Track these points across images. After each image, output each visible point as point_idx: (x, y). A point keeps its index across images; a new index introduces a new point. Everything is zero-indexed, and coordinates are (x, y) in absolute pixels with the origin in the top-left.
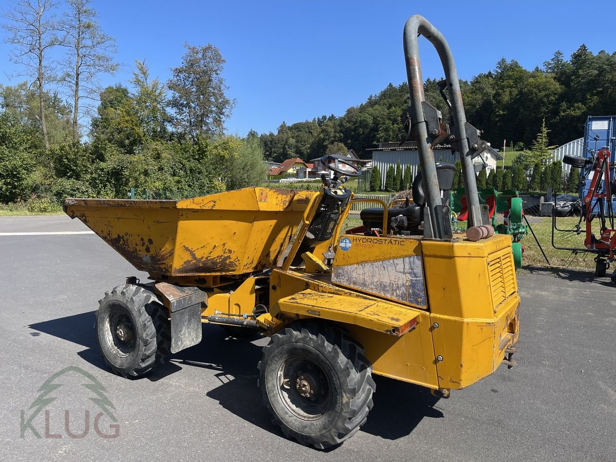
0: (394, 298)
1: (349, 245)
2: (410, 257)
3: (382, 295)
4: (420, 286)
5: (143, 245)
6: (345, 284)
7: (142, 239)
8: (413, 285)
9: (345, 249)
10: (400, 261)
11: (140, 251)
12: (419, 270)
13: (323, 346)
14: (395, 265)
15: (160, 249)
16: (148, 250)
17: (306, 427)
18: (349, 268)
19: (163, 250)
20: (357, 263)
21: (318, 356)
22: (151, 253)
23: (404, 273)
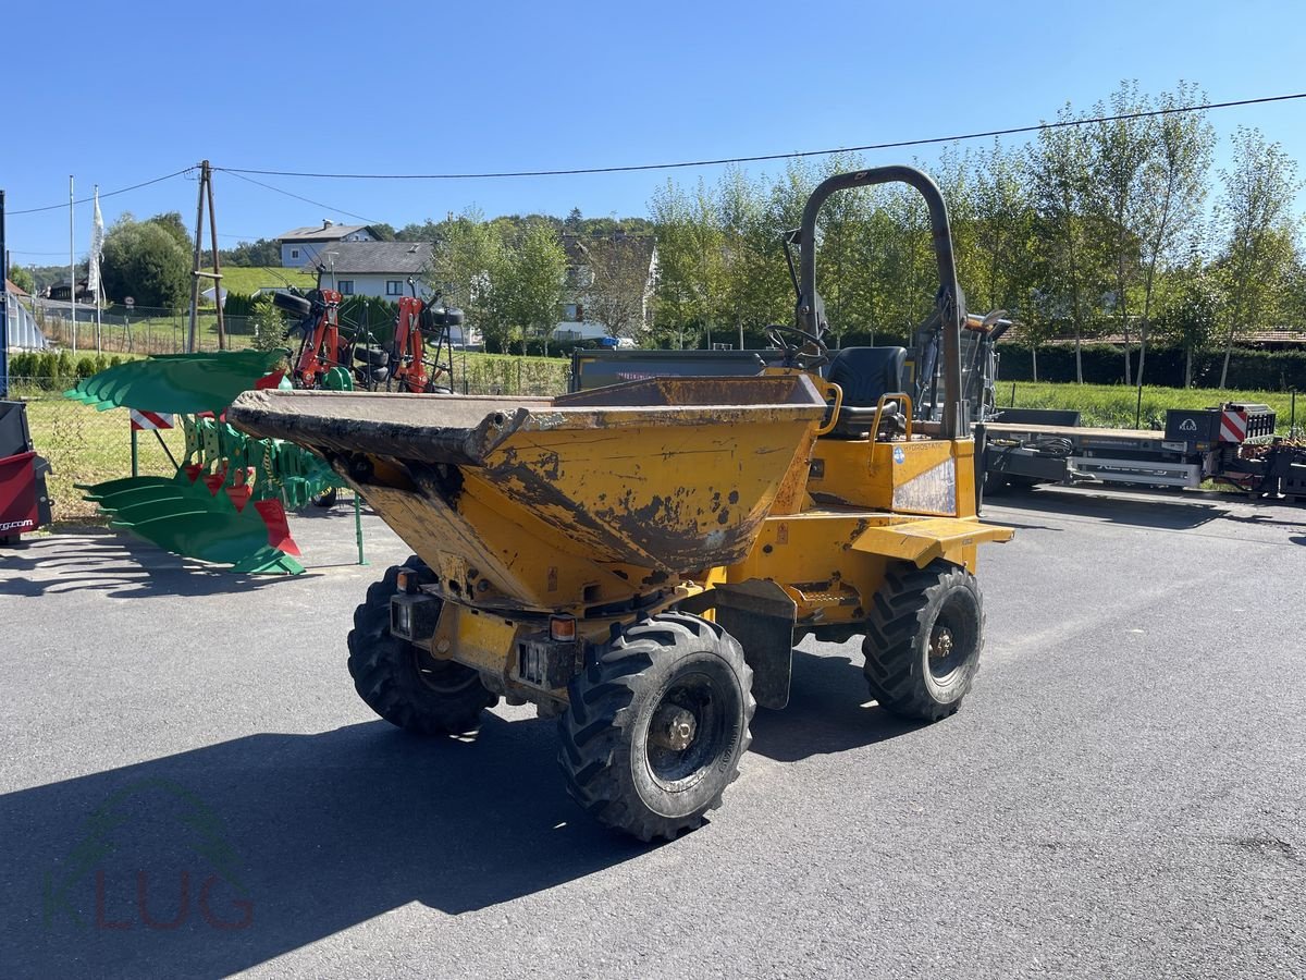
0: (938, 512)
1: (903, 456)
2: (948, 460)
3: (930, 511)
4: (953, 492)
5: (714, 510)
6: (904, 508)
7: (717, 496)
8: (949, 493)
9: (899, 461)
10: (942, 467)
11: (705, 524)
12: (953, 474)
13: (968, 580)
14: (939, 471)
15: (750, 510)
16: (722, 519)
17: (953, 691)
18: (907, 486)
19: (755, 509)
20: (914, 478)
21: (967, 593)
22: (728, 524)
23: (944, 480)
